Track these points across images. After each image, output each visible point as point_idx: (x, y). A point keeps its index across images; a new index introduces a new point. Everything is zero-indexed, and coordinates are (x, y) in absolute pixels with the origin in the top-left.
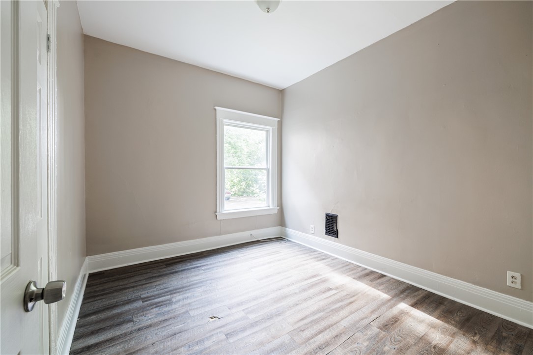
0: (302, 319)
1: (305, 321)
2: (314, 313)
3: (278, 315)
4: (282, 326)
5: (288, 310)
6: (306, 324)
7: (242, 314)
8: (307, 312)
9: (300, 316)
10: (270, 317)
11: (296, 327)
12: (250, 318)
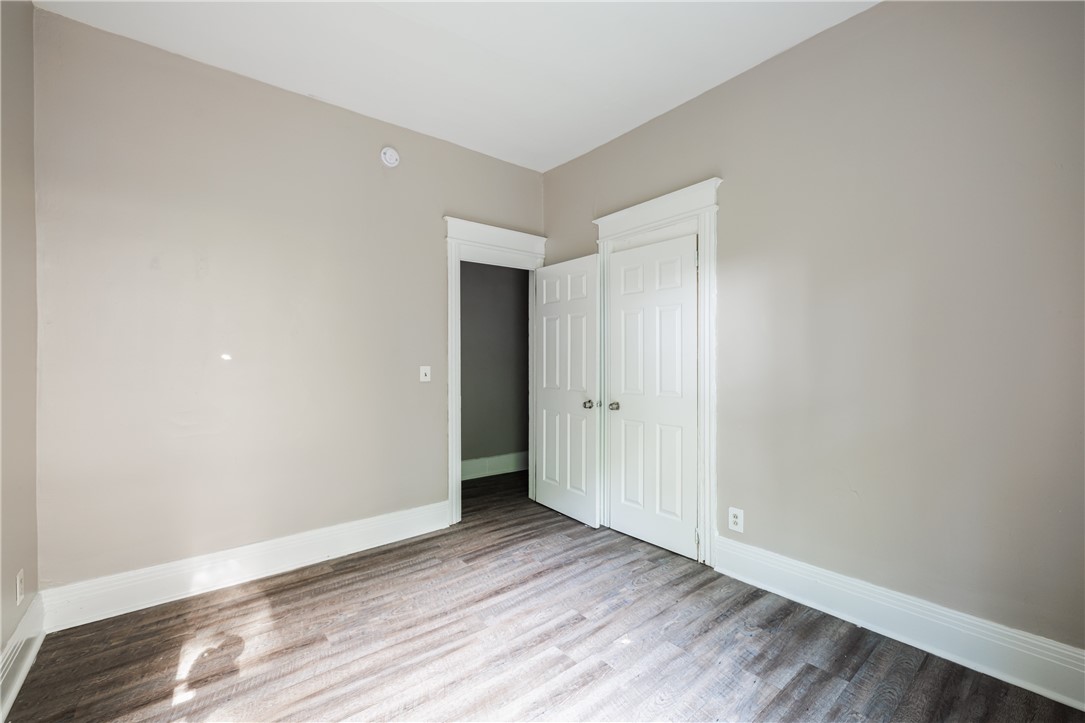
0: (454, 650)
1: (450, 646)
2: (423, 664)
3: (501, 657)
4: (496, 636)
5: (477, 669)
6: (452, 641)
7: (573, 654)
8: (438, 665)
9: (457, 656)
10: (516, 652)
11: (471, 637)
12: (556, 649)
